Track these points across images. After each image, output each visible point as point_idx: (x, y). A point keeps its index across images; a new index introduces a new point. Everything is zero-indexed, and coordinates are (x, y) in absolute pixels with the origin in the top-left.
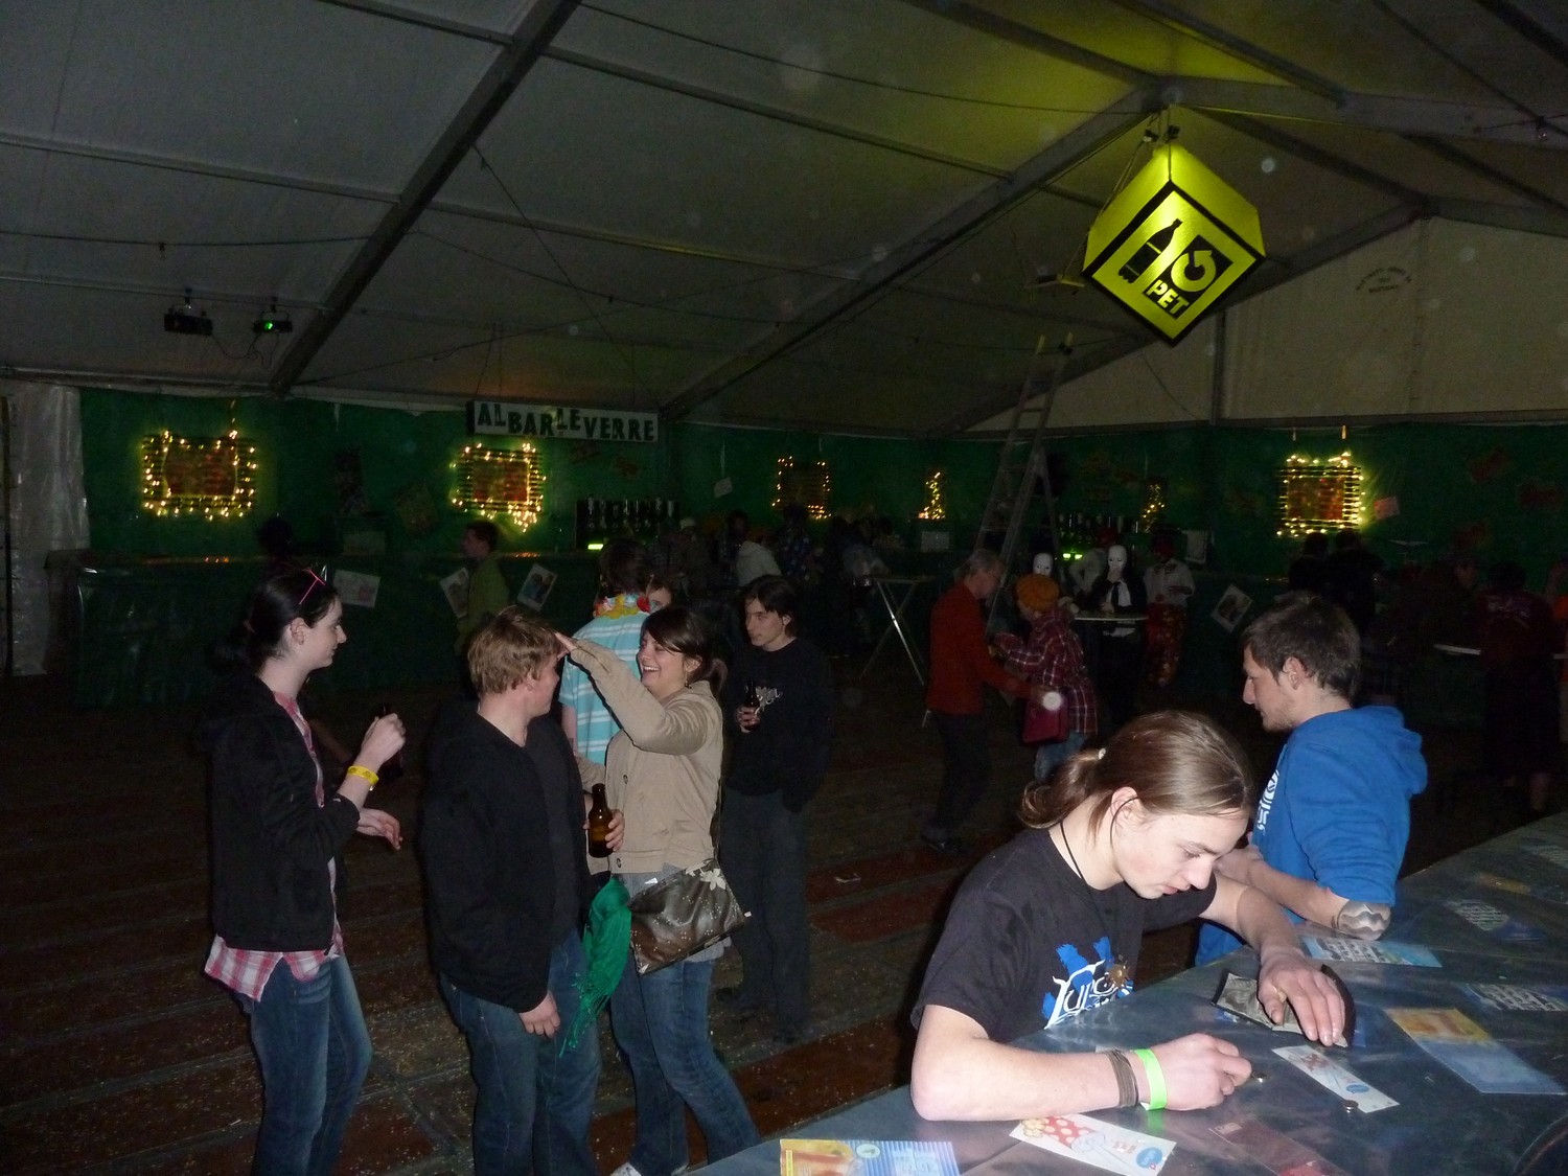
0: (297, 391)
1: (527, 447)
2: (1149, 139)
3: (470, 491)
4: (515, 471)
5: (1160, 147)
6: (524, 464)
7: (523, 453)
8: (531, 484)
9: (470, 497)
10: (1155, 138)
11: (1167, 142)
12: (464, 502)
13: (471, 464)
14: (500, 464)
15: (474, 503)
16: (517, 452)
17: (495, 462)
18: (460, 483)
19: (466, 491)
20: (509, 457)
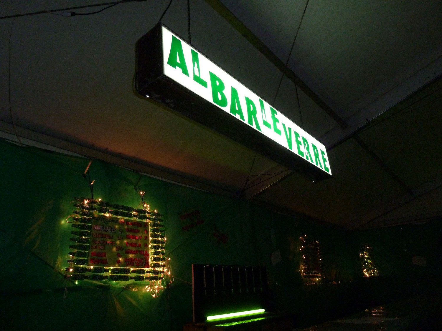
1: (147, 207)
3: (85, 255)
4: (137, 231)
6: (146, 225)
7: (145, 212)
8: (154, 247)
9: (84, 262)
12: (76, 269)
13: (89, 221)
14: (122, 224)
15: (90, 270)
16: (139, 211)
17: (116, 221)
18: (71, 243)
19: (79, 255)
20: (130, 215)
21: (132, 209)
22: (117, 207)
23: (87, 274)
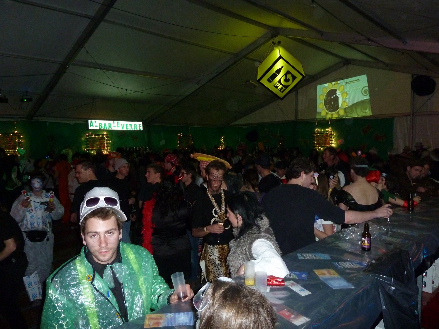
0: (35, 118)
1: (105, 133)
2: (273, 44)
4: (102, 140)
5: (276, 46)
7: (104, 135)
8: (106, 144)
9: (88, 148)
10: (274, 44)
11: (278, 45)
13: (89, 138)
15: (90, 149)
16: (102, 134)
17: (96, 138)
18: (85, 144)
19: (87, 146)
20: (100, 136)
23: (90, 150)
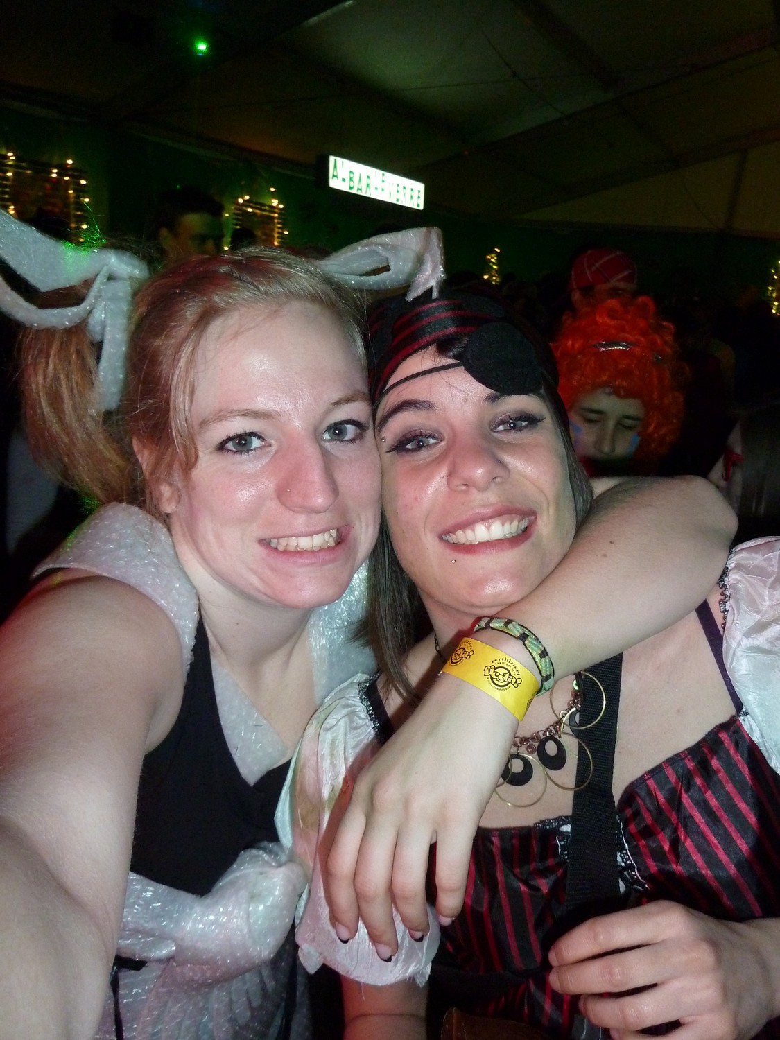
1: (275, 202)
4: (268, 224)
6: (273, 218)
13: (241, 215)
14: (258, 217)
17: (255, 215)
20: (264, 210)
21: (265, 205)
22: (257, 203)
